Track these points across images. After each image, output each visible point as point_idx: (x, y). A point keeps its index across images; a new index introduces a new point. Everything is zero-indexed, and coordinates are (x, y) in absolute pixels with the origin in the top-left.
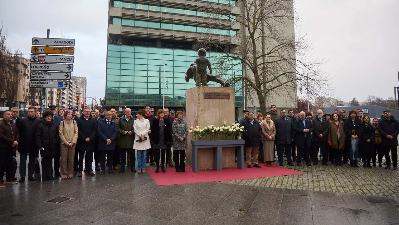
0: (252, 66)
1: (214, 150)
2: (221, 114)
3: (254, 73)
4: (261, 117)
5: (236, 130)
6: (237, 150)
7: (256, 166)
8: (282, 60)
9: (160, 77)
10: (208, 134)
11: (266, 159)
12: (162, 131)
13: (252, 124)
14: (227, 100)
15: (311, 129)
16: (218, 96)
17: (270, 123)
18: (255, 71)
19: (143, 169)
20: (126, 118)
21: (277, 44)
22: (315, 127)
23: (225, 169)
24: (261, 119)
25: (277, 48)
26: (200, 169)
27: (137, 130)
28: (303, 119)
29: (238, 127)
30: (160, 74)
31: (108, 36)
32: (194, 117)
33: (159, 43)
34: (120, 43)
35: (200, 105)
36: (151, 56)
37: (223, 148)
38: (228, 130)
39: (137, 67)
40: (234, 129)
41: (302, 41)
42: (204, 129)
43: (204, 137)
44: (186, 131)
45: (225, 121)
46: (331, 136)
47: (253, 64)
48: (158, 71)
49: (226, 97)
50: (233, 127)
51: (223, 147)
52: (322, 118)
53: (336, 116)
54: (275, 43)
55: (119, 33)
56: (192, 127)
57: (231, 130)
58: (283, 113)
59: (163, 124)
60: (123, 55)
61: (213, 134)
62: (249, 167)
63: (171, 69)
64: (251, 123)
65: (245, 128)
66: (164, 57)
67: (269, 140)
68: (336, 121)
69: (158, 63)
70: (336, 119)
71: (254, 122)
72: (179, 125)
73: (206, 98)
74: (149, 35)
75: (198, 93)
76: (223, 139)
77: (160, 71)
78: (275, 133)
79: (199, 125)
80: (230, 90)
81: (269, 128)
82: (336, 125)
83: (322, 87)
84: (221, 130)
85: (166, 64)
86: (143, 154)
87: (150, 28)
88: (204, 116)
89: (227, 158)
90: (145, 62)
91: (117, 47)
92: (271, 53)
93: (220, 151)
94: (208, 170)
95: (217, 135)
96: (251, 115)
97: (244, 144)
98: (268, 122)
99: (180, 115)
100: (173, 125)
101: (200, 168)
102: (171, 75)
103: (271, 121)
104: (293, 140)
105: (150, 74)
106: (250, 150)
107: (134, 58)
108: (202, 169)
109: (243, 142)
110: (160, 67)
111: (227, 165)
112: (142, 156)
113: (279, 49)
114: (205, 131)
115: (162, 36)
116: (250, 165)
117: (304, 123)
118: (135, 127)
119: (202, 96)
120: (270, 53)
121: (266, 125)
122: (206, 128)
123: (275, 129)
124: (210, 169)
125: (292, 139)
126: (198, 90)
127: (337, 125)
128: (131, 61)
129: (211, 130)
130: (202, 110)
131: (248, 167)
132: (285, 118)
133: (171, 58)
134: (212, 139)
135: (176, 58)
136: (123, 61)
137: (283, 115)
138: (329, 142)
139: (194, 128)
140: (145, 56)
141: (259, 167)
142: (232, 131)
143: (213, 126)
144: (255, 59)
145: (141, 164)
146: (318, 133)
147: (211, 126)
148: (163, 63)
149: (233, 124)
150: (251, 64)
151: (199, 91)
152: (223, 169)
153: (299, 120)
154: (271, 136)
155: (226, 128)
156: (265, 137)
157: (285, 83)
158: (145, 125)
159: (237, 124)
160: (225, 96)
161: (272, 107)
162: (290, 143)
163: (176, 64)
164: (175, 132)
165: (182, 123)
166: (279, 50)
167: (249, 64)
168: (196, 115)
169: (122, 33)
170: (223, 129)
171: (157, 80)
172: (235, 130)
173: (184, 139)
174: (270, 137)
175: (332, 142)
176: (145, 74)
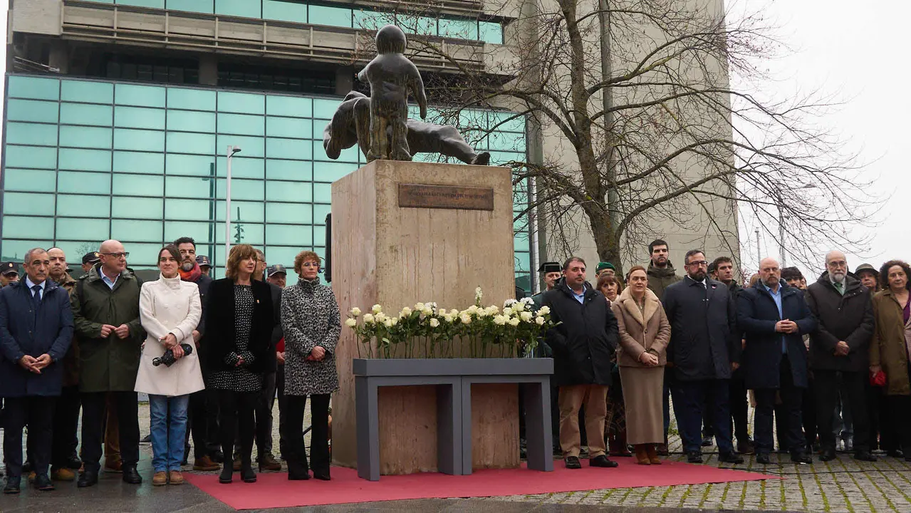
0: (570, 122)
1: (439, 395)
2: (462, 263)
3: (578, 148)
4: (612, 284)
5: (521, 320)
6: (525, 394)
7: (597, 462)
8: (684, 95)
9: (213, 200)
10: (417, 334)
11: (636, 436)
12: (244, 323)
13: (581, 301)
14: (485, 213)
15: (806, 321)
16: (453, 196)
17: (643, 300)
18: (580, 141)
19: (174, 468)
20: (103, 275)
21: (661, 38)
22: (818, 316)
23: (481, 470)
24: (611, 294)
25: (664, 54)
26: (386, 471)
27: (155, 319)
28: (773, 286)
29: (526, 310)
30: (213, 189)
31: (11, 42)
32: (363, 275)
33: (207, 71)
34: (58, 70)
35: (385, 231)
36: (176, 120)
37: (476, 388)
38: (489, 318)
39: (122, 162)
40: (512, 316)
41: (758, 25)
42: (402, 315)
43: (401, 344)
44: (331, 321)
45: (478, 289)
46: (881, 350)
47: (571, 114)
48: (205, 178)
49: (484, 203)
50: (508, 311)
51: (473, 385)
52: (843, 282)
53: (900, 274)
54: (656, 35)
55: (53, 29)
56: (356, 310)
57: (500, 320)
58: (697, 263)
59: (250, 298)
60: (69, 114)
61: (436, 335)
62: (573, 464)
63: (255, 169)
64: (577, 297)
65: (554, 315)
66: (226, 124)
67: (645, 366)
68: (899, 291)
69: (206, 145)
70: (901, 286)
71: (586, 296)
72: (304, 300)
73: (406, 204)
74: (170, 39)
75: (377, 184)
76: (473, 356)
77: (213, 177)
78: (665, 337)
79: (382, 304)
80: (496, 176)
81: (641, 320)
82: (899, 304)
83: (839, 194)
84: (466, 318)
85: (236, 151)
86: (175, 411)
87: (172, 13)
88: (401, 271)
89: (490, 429)
90: (155, 141)
91: (45, 86)
92: (639, 74)
93: (461, 397)
94: (418, 473)
95: (451, 338)
96: (576, 269)
97: (553, 373)
98: (639, 298)
99: (308, 265)
100: (284, 301)
101: (388, 466)
102: (256, 191)
103: (650, 293)
104: (735, 365)
105: (174, 187)
106: (576, 403)
107: (113, 127)
108: (394, 470)
109: (547, 365)
110: (212, 160)
111: (491, 456)
112: (170, 421)
113: (670, 58)
114: (405, 321)
115: (220, 43)
116: (574, 458)
117: (777, 299)
118: (144, 307)
119: (391, 195)
120: (636, 73)
121: (629, 308)
122: (407, 311)
123: (666, 323)
124: (425, 470)
125: (731, 361)
126: (377, 174)
127: (903, 306)
128: (102, 138)
129: (429, 317)
130: (391, 247)
131: (568, 467)
132: (704, 282)
133: (256, 126)
134: (430, 354)
135: (275, 127)
136: (68, 136)
137: (694, 271)
138: (875, 370)
139: (364, 313)
140: (156, 119)
141: (610, 465)
142: (507, 324)
143: (435, 305)
144: (582, 96)
145: (165, 451)
146: (834, 338)
147: (429, 304)
148: (225, 145)
149: (508, 302)
150: (567, 114)
151: (379, 176)
152: (475, 471)
153: (759, 291)
154: (652, 351)
155: (482, 312)
156: (629, 353)
157: (696, 185)
158: (184, 299)
159: (524, 300)
160: (476, 196)
161: (655, 248)
162: (725, 376)
163: (275, 148)
164: (294, 326)
165: (317, 293)
166: (673, 63)
167: (558, 113)
168: (372, 267)
169: (65, 29)
170: (474, 317)
171: (202, 210)
172: (515, 322)
173: (327, 353)
174: (649, 357)
175: (885, 369)
176: (154, 186)
